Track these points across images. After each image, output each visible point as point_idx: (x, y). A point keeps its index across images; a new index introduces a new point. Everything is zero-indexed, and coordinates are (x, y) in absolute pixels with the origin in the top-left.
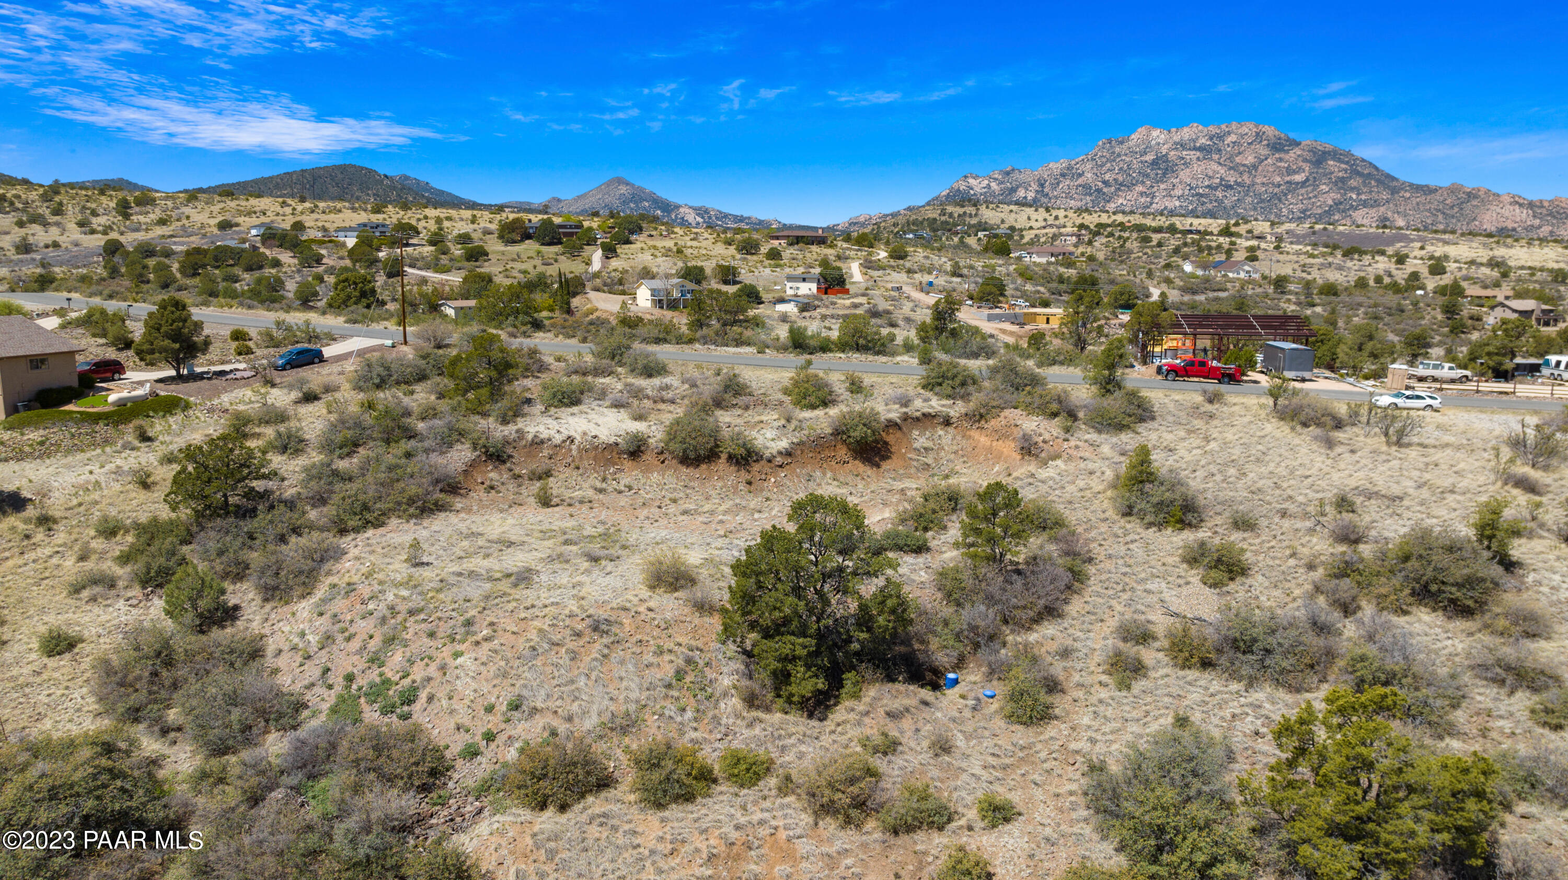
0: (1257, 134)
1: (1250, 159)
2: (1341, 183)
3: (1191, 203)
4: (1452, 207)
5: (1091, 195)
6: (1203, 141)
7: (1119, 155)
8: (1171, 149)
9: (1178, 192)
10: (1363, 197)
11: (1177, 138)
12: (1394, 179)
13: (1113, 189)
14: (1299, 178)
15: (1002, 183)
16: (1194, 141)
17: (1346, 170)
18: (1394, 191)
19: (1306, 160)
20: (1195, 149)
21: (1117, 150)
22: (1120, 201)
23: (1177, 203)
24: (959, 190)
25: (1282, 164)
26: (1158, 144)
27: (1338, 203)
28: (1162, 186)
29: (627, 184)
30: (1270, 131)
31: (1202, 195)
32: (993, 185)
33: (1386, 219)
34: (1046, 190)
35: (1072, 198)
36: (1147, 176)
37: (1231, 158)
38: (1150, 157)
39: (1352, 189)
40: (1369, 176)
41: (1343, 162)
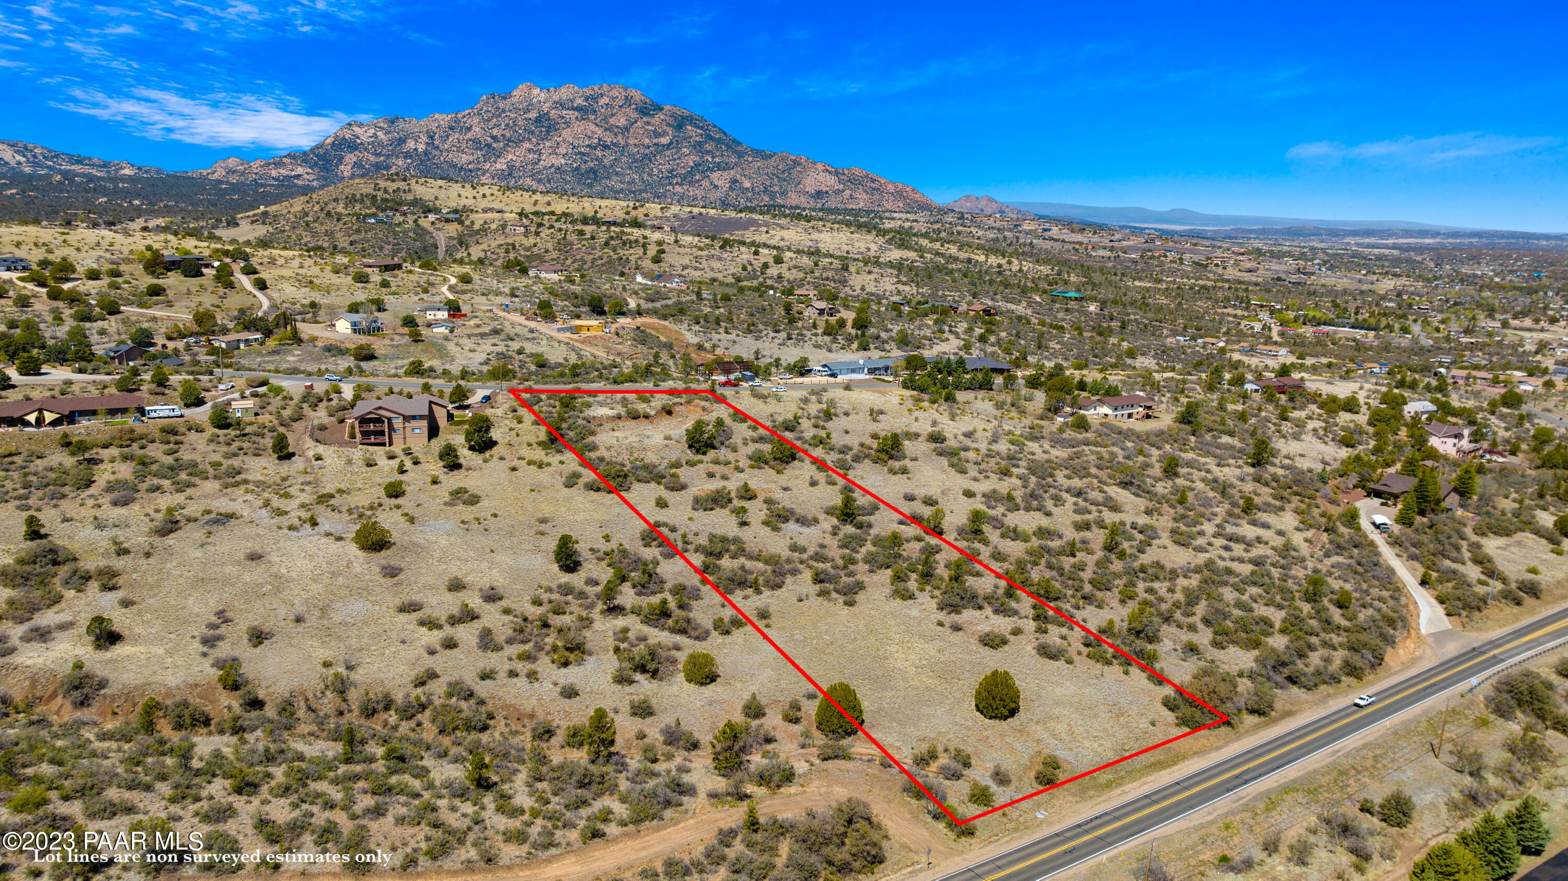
0: (626, 98)
1: (622, 122)
2: (698, 147)
3: (574, 160)
4: (783, 172)
5: (481, 150)
6: (580, 101)
7: (504, 111)
8: (551, 108)
9: (562, 150)
10: (717, 160)
11: (556, 98)
12: (739, 143)
13: (501, 144)
14: (664, 140)
15: (389, 132)
16: (572, 101)
17: (701, 135)
18: (740, 155)
19: (668, 125)
20: (573, 109)
21: (501, 105)
22: (510, 157)
23: (563, 161)
24: (344, 138)
25: (650, 128)
26: (540, 102)
27: (697, 165)
28: (548, 144)
30: (637, 95)
31: (584, 154)
32: (379, 134)
33: (736, 181)
34: (436, 142)
35: (463, 152)
36: (533, 133)
37: (605, 119)
38: (533, 115)
39: (708, 152)
40: (719, 141)
41: (698, 127)
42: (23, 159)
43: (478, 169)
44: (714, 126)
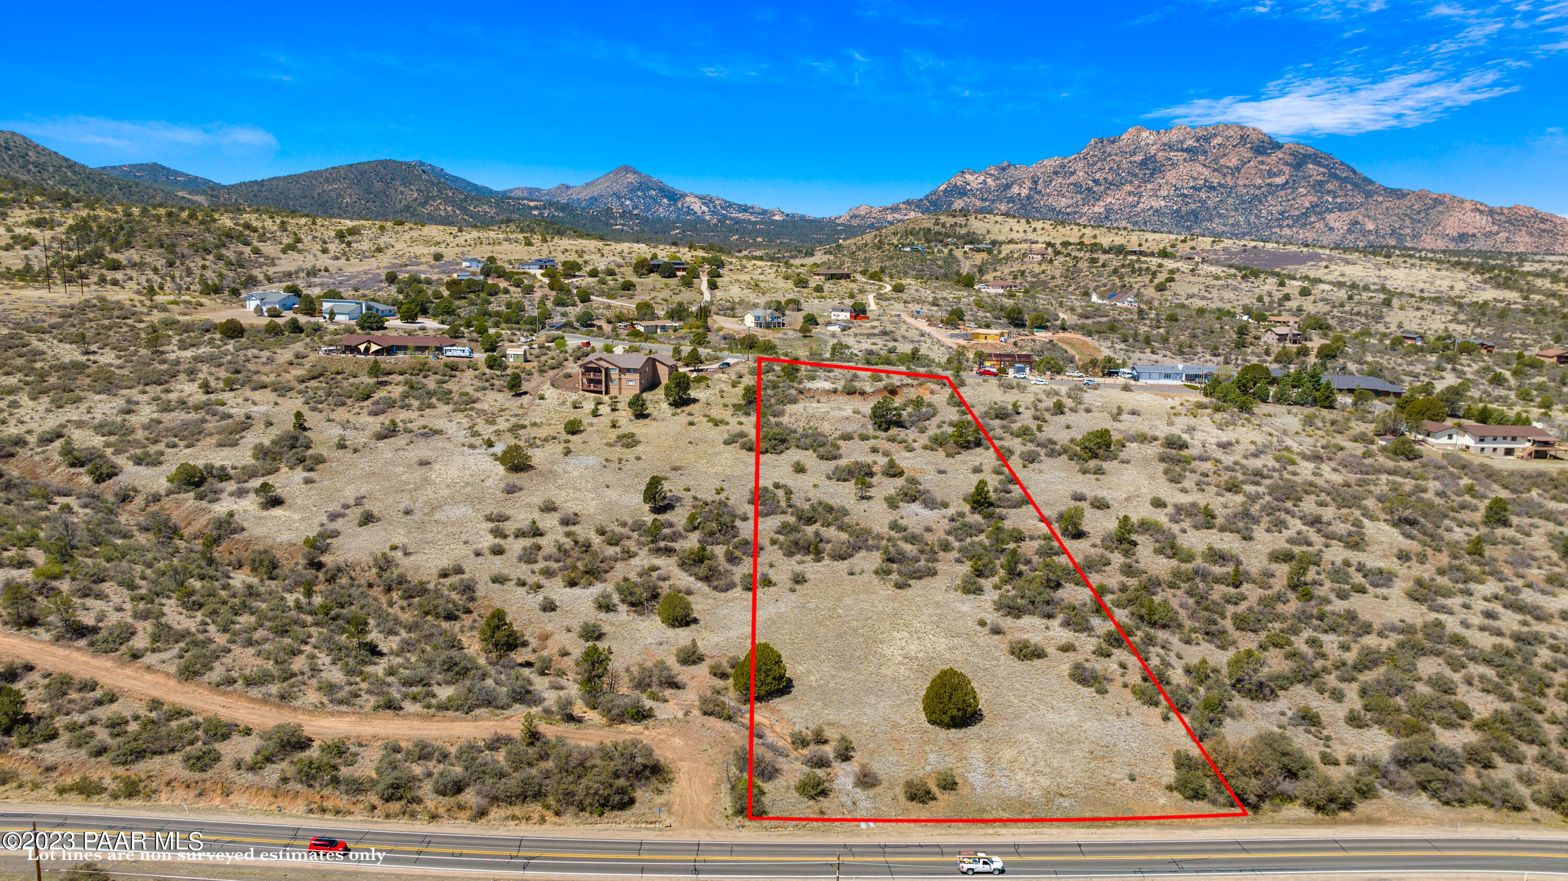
0: (1242, 137)
1: (1233, 162)
2: (1318, 186)
3: (1176, 203)
4: (1419, 213)
5: (1081, 193)
6: (1191, 142)
7: (1110, 155)
8: (1159, 150)
9: (1164, 192)
10: (1339, 200)
11: (1165, 139)
12: (1370, 183)
13: (1102, 188)
14: (1279, 180)
15: (998, 179)
16: (1182, 142)
17: (1324, 174)
18: (1368, 195)
19: (1286, 164)
20: (1182, 150)
21: (1108, 149)
22: (1109, 200)
23: (1163, 203)
24: (956, 185)
25: (1264, 167)
26: (1148, 144)
27: (1314, 206)
28: (1149, 186)
29: (635, 172)
31: (1186, 196)
32: (989, 181)
33: (1357, 223)
34: (1039, 187)
35: (1063, 196)
36: (1136, 175)
37: (1216, 160)
38: (1139, 158)
39: (1329, 192)
40: (1346, 180)
41: (1323, 166)
42: (706, 209)
43: (1075, 213)
44: (1342, 164)
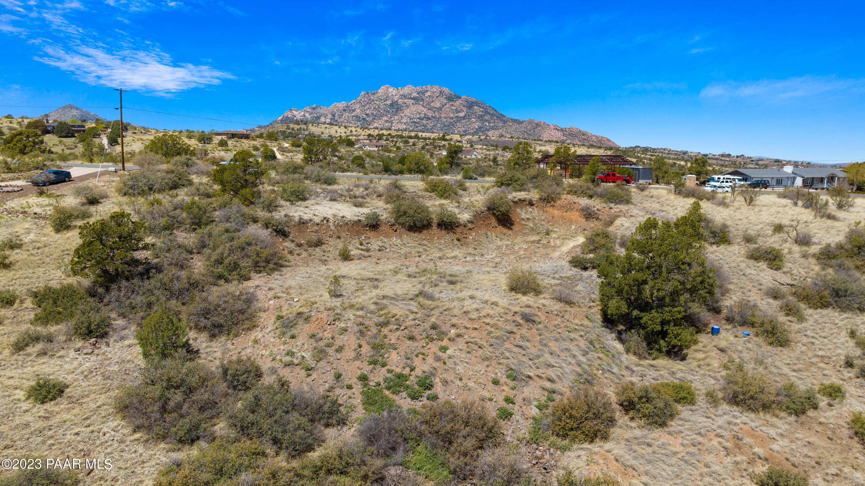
0: (441, 92)
1: (438, 105)
2: (481, 118)
3: (411, 126)
4: (530, 131)
5: (360, 121)
6: (415, 94)
7: (373, 101)
8: (399, 98)
9: (404, 121)
10: (491, 125)
11: (401, 93)
12: (504, 116)
13: (371, 118)
14: (462, 115)
15: (312, 114)
16: (410, 94)
17: (482, 111)
18: (505, 122)
19: (464, 106)
20: (411, 98)
21: (372, 98)
22: (376, 125)
23: (405, 127)
24: (288, 117)
25: (453, 108)
26: (393, 95)
27: (480, 128)
28: (396, 118)
29: (77, 109)
30: (446, 90)
31: (416, 123)
32: (307, 114)
34: (336, 118)
35: (350, 123)
36: (388, 112)
37: (429, 104)
38: (389, 102)
39: (486, 121)
40: (492, 115)
41: (481, 107)
44: (490, 107)
